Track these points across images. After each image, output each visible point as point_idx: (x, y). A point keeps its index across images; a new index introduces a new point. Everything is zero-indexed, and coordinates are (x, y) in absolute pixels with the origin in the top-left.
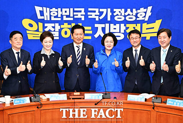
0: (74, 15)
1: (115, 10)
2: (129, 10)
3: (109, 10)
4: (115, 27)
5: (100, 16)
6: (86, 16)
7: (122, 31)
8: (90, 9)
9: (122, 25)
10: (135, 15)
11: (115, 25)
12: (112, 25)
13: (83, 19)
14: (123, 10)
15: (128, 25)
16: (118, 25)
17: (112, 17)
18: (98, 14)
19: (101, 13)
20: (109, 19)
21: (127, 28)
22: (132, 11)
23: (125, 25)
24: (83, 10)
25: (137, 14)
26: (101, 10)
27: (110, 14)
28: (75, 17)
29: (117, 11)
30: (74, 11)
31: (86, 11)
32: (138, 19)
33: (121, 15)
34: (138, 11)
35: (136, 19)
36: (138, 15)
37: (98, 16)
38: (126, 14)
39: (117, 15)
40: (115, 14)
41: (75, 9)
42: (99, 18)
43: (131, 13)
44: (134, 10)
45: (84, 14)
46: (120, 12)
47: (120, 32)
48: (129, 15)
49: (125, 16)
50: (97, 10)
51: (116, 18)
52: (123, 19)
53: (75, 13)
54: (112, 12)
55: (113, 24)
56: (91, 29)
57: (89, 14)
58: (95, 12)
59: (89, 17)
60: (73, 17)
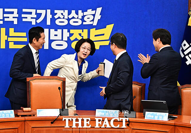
0: (4, 18)
1: (56, 11)
2: (73, 12)
3: (49, 11)
4: (56, 33)
5: (37, 19)
6: (20, 19)
7: (65, 38)
8: (24, 10)
9: (65, 31)
10: (81, 18)
11: (56, 30)
12: (52, 31)
13: (16, 22)
14: (66, 11)
15: (72, 31)
16: (60, 31)
17: (53, 20)
18: (35, 16)
19: (39, 15)
20: (49, 23)
21: (71, 35)
22: (77, 13)
23: (69, 31)
24: (15, 11)
25: (83, 17)
26: (39, 11)
27: (49, 16)
28: (6, 20)
29: (59, 13)
30: (4, 13)
31: (20, 13)
32: (84, 23)
33: (64, 18)
34: (85, 13)
35: (82, 23)
36: (85, 19)
37: (35, 19)
38: (70, 17)
39: (59, 18)
40: (56, 17)
41: (6, 10)
42: (36, 22)
43: (76, 16)
44: (80, 12)
45: (17, 16)
46: (62, 14)
47: (62, 40)
48: (73, 18)
49: (69, 20)
50: (33, 11)
51: (57, 22)
52: (66, 22)
53: (5, 15)
54: (53, 14)
55: (54, 30)
56: (25, 36)
57: (23, 16)
58: (31, 13)
59: (24, 20)
60: (3, 20)
